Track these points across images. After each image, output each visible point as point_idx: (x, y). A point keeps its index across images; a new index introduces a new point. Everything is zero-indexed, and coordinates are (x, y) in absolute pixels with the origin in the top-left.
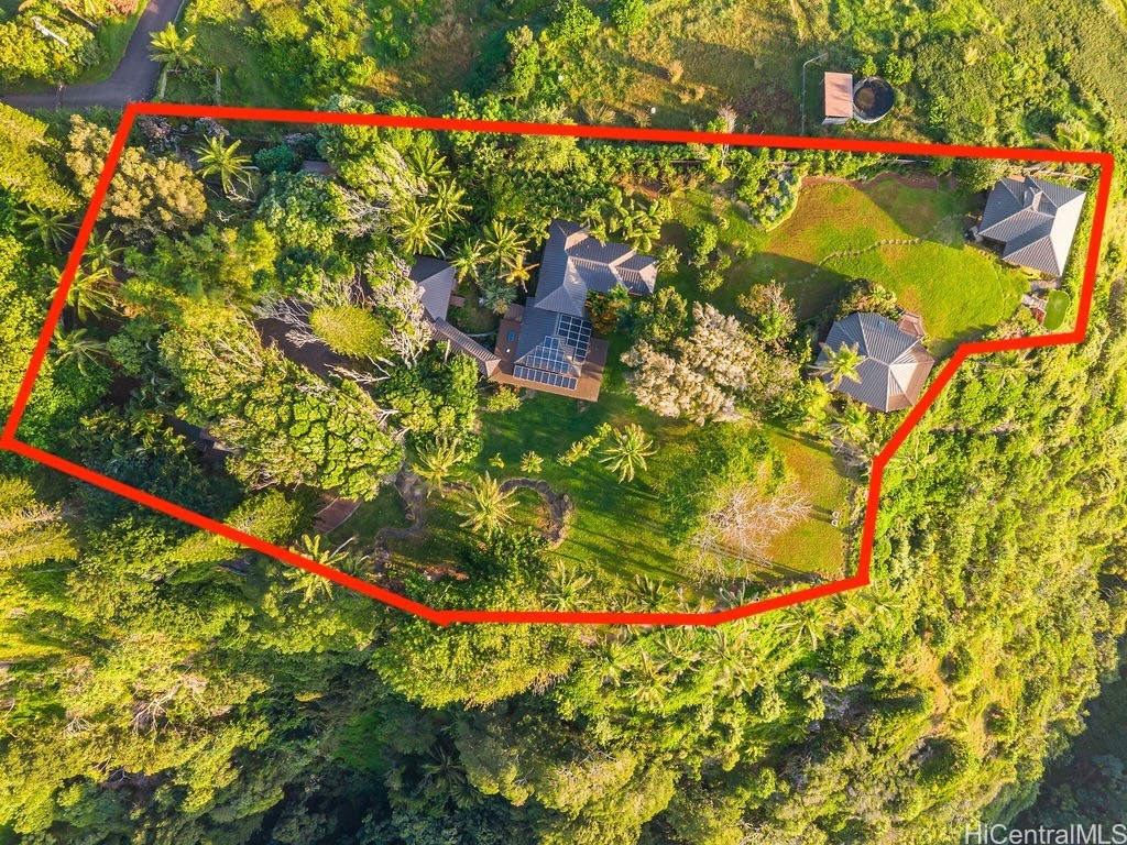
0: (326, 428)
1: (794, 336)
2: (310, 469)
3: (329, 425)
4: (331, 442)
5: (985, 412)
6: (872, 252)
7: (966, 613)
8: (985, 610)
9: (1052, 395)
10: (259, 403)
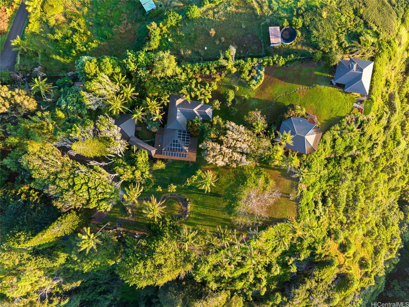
0: (87, 186)
1: (267, 129)
2: (84, 202)
3: (88, 184)
4: (90, 191)
5: (345, 149)
6: (295, 93)
7: (347, 225)
8: (354, 223)
9: (370, 139)
10: (61, 179)
